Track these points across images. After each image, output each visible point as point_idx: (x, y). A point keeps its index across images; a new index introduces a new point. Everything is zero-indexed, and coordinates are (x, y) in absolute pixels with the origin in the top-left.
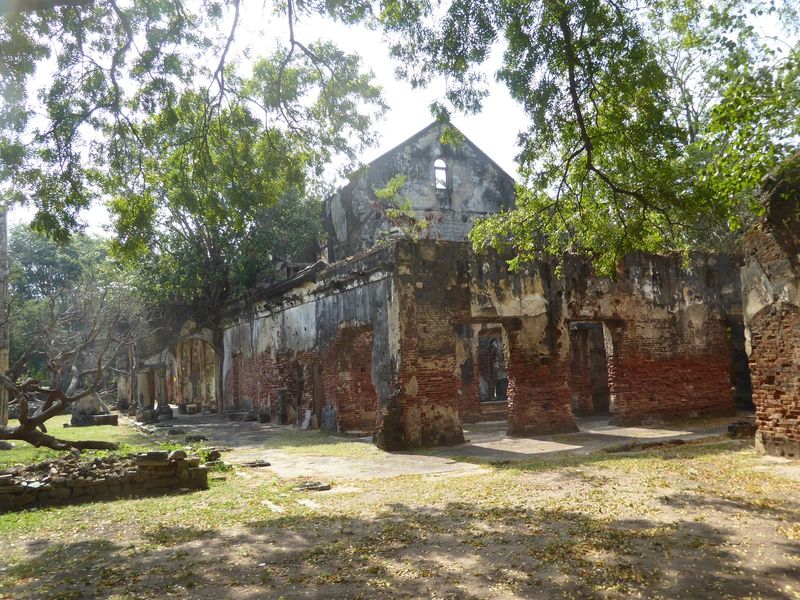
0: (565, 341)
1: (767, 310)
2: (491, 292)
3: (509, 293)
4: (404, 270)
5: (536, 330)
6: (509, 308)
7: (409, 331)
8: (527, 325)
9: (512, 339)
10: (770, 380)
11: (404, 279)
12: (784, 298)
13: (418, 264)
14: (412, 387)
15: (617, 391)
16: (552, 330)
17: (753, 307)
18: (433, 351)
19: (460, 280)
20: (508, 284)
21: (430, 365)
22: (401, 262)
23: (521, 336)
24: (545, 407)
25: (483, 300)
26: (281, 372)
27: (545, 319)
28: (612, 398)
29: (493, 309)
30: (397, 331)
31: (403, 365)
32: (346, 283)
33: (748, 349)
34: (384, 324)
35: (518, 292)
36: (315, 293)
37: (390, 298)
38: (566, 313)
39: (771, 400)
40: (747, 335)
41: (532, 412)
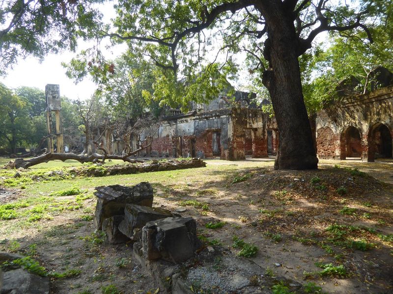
0: (266, 134)
1: (322, 128)
2: (251, 121)
3: (255, 122)
4: (234, 115)
5: (260, 131)
6: (255, 126)
7: (235, 131)
8: (258, 130)
9: (255, 134)
10: (322, 143)
11: (234, 118)
12: (326, 125)
13: (236, 113)
14: (235, 145)
15: (276, 147)
16: (264, 131)
17: (318, 127)
18: (239, 136)
19: (245, 118)
20: (255, 119)
21: (239, 140)
22: (233, 113)
23: (257, 133)
24: (262, 151)
25: (250, 123)
26: (173, 142)
27: (262, 128)
28: (275, 149)
29: (252, 126)
30: (232, 131)
31: (233, 139)
32: (209, 118)
33: (317, 136)
34: (226, 129)
35: (257, 122)
36: (194, 120)
37: (229, 122)
38: (267, 127)
39: (321, 147)
40: (317, 133)
41: (259, 152)
